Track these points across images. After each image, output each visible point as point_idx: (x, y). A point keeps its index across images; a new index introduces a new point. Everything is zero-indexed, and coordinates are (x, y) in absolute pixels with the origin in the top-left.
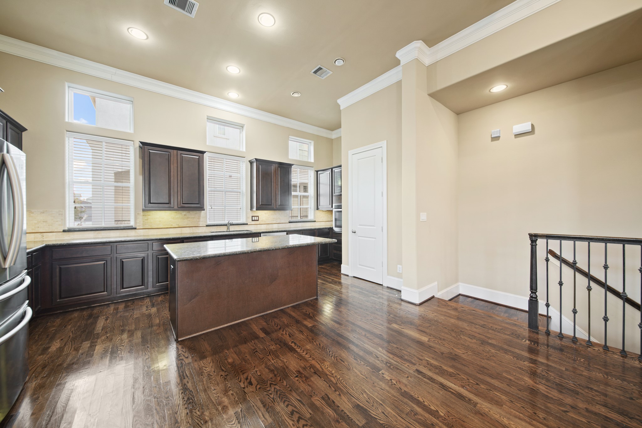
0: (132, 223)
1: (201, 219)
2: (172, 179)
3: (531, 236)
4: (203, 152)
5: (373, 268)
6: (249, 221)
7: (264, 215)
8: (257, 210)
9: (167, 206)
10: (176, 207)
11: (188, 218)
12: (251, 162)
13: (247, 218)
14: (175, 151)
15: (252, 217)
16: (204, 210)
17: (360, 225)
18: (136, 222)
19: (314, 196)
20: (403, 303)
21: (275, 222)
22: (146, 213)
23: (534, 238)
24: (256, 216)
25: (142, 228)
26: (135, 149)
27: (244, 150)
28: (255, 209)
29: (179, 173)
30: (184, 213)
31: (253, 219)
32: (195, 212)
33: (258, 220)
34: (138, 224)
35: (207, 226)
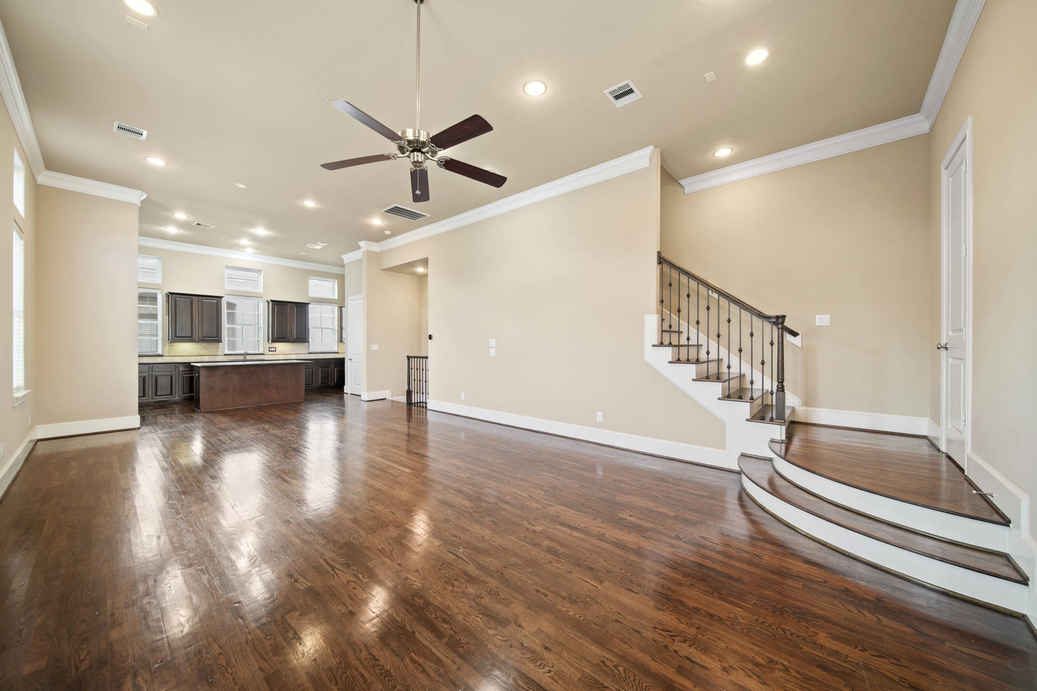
0: (160, 352)
1: (220, 349)
2: (194, 319)
3: (408, 357)
4: (221, 297)
5: (359, 385)
6: (267, 352)
7: (281, 347)
8: (272, 342)
9: (190, 339)
10: (197, 340)
11: (208, 348)
12: (268, 303)
13: (264, 349)
14: (197, 298)
15: (269, 348)
16: (222, 342)
17: (355, 354)
18: (163, 351)
19: (338, 329)
20: (362, 402)
21: (293, 353)
22: (171, 344)
23: (409, 358)
24: (273, 348)
25: (168, 355)
26: (162, 296)
27: (262, 292)
28: (270, 342)
29: (200, 314)
30: (204, 344)
31: (270, 350)
32: (214, 344)
33: (275, 351)
34: (164, 353)
35: (225, 355)
